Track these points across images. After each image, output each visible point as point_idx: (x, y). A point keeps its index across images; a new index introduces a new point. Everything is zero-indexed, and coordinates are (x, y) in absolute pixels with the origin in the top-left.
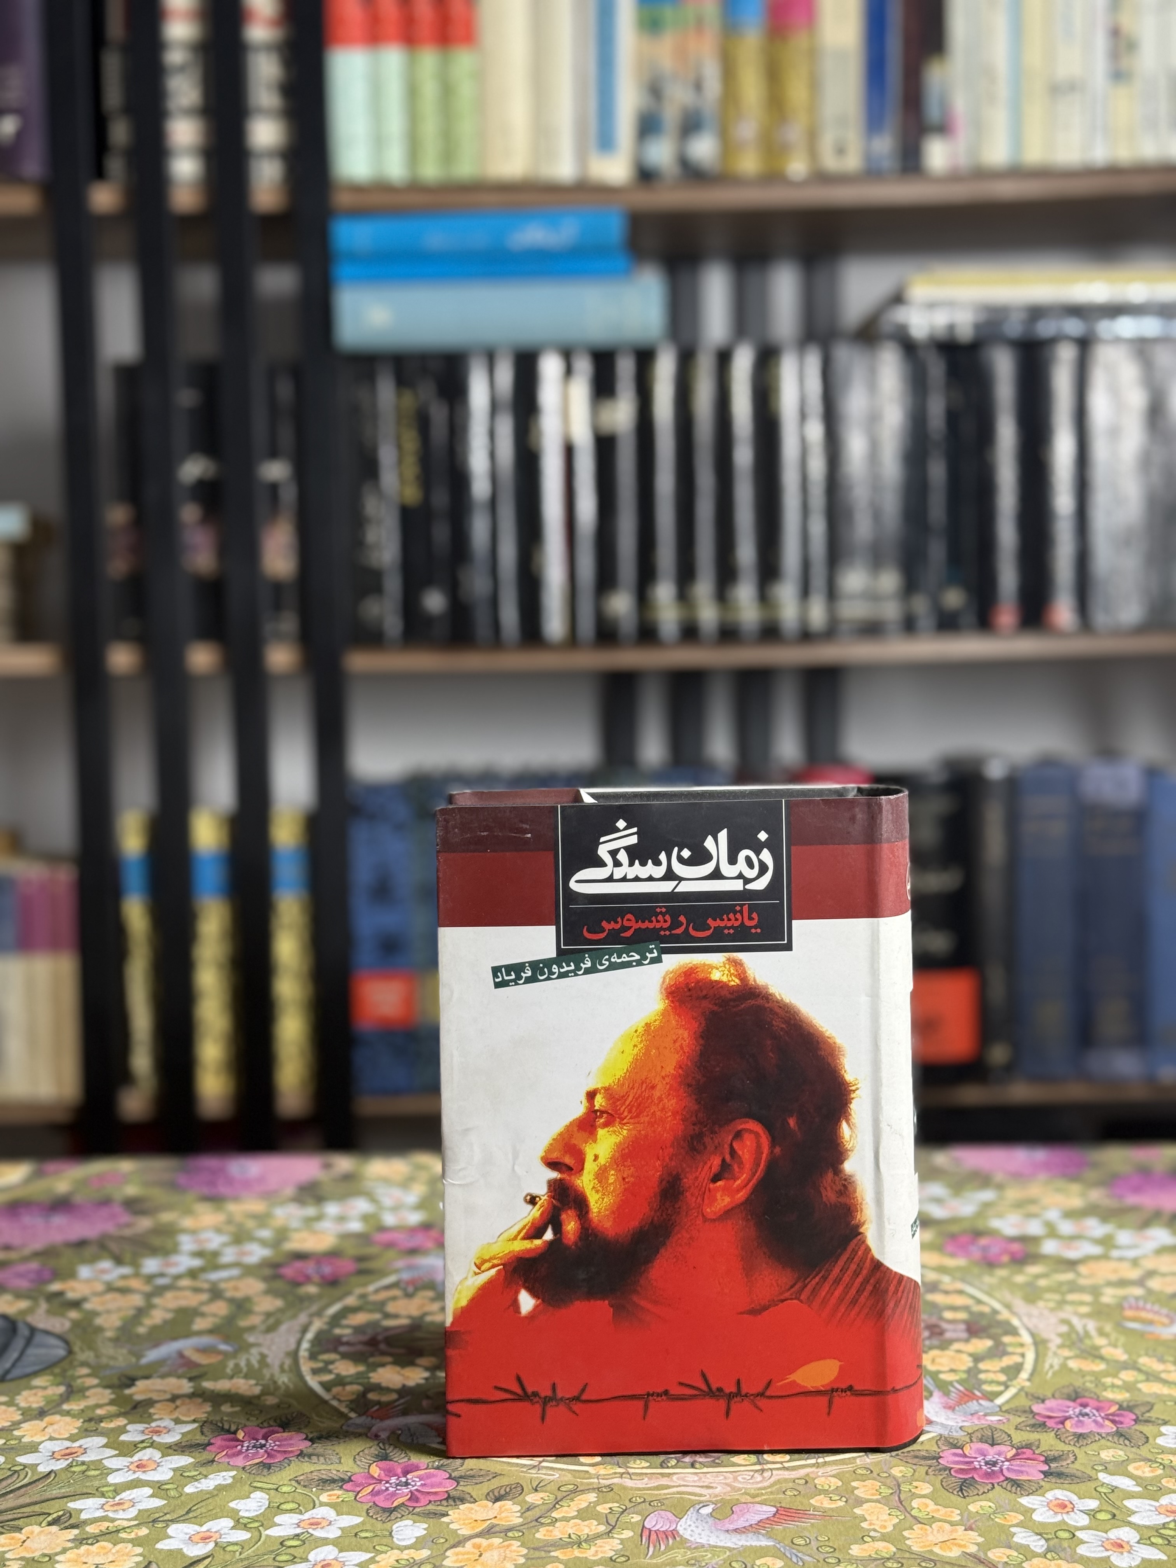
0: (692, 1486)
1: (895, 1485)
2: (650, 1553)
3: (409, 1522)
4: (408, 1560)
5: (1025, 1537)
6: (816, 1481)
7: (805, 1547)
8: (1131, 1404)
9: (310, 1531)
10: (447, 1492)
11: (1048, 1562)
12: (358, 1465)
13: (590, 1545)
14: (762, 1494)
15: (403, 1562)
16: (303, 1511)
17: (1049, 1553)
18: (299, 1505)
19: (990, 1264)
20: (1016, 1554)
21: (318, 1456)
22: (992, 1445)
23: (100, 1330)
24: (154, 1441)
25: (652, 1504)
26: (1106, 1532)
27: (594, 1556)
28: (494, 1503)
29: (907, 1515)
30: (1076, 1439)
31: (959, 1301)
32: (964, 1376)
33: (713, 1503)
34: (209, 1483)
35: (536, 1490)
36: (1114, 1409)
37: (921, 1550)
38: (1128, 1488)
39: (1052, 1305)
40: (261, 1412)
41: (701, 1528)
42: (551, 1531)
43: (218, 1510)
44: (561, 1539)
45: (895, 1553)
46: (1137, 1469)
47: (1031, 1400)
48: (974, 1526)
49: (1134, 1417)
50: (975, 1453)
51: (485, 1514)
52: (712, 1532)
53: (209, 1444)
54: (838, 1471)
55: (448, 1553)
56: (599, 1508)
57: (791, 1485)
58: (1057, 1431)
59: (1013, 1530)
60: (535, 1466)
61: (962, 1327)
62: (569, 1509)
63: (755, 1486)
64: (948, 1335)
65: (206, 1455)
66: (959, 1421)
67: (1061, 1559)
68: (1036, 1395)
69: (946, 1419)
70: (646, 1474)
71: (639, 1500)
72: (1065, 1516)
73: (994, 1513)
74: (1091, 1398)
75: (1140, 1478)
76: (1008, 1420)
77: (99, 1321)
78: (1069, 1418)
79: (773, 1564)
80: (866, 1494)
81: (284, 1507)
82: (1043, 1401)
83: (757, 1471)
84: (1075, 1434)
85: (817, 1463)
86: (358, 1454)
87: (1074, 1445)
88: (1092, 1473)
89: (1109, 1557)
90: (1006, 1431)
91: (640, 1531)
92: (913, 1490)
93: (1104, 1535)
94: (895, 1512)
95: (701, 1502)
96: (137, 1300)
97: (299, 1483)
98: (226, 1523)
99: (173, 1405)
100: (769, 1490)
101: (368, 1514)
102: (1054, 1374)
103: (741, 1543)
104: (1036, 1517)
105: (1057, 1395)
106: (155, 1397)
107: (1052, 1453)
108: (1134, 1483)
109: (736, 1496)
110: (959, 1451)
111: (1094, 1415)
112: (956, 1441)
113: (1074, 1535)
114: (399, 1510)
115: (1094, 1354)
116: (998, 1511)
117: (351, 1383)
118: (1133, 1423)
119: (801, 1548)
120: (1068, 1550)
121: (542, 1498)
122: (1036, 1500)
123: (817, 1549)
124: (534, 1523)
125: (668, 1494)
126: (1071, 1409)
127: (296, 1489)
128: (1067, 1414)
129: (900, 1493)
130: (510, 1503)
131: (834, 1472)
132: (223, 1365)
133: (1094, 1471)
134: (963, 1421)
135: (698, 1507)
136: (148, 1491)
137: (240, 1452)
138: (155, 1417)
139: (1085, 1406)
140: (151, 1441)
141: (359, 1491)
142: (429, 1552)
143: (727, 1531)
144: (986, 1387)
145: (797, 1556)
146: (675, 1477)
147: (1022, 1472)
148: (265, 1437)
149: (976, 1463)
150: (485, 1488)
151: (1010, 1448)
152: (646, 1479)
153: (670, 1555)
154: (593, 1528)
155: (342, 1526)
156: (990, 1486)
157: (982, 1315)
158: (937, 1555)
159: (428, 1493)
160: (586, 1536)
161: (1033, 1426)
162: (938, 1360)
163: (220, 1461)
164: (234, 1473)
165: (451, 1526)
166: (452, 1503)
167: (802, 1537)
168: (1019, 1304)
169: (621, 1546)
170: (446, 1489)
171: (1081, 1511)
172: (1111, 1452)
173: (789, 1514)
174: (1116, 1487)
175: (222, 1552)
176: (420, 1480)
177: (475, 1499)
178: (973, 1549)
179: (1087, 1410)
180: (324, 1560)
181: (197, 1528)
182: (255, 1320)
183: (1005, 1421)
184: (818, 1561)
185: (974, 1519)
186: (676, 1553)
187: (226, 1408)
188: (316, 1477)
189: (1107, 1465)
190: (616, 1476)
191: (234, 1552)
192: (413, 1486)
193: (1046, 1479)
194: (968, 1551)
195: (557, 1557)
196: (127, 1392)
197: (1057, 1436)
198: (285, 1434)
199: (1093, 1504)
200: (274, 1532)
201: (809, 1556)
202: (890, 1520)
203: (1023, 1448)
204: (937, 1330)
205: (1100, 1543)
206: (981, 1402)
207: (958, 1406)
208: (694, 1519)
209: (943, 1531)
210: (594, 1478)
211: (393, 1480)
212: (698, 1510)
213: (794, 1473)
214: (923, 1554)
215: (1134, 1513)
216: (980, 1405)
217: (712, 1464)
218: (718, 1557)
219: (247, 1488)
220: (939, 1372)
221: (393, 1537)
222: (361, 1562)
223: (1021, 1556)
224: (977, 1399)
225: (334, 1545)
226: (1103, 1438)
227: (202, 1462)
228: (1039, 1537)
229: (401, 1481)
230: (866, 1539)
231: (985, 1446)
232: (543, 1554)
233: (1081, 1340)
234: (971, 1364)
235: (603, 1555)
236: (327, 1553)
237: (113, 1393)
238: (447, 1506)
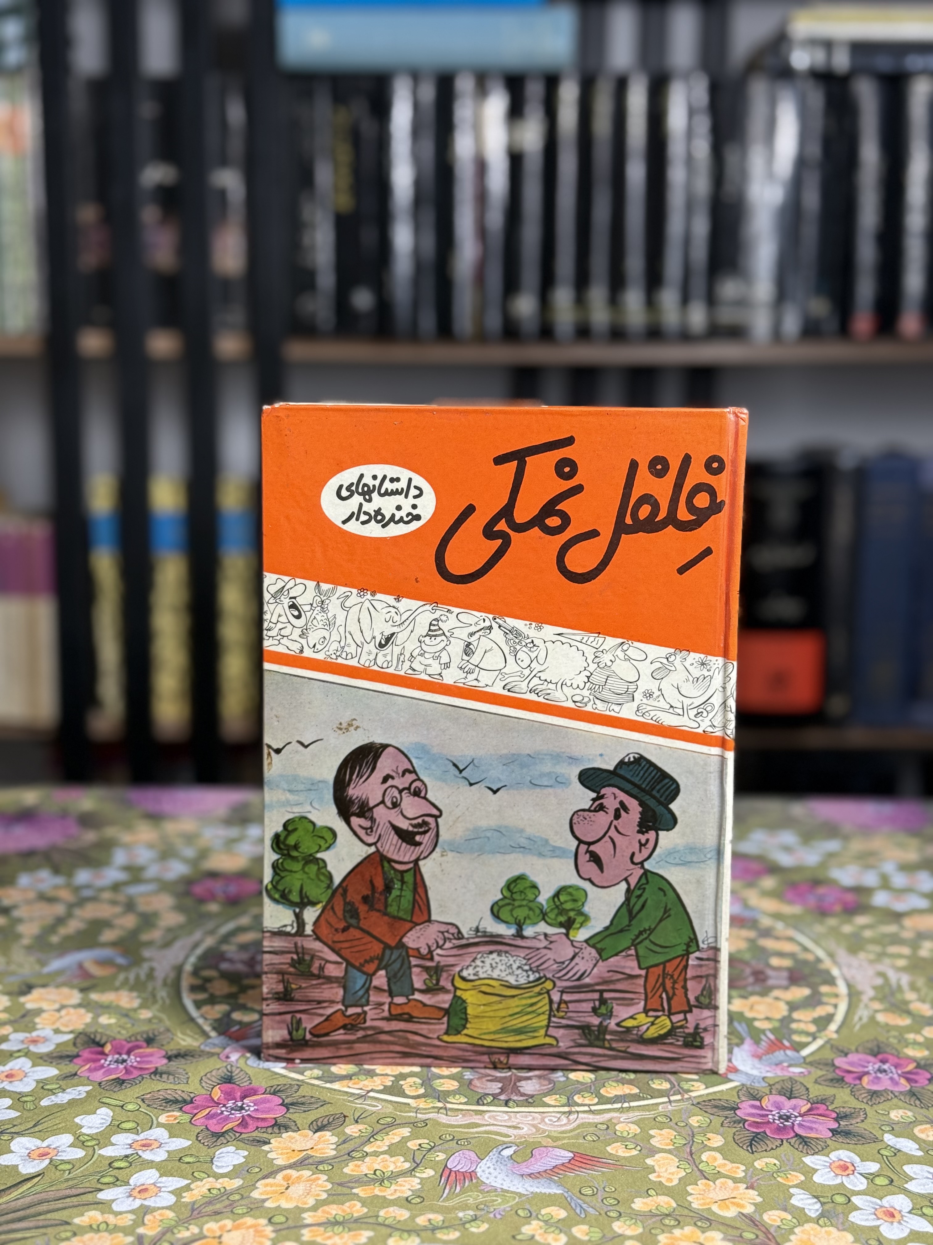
0: (501, 1126)
1: (689, 1135)
2: (445, 1195)
3: (231, 1149)
4: (219, 1189)
5: (802, 1199)
6: (617, 1128)
7: (591, 1198)
8: (928, 1062)
9: (140, 1152)
10: (275, 1118)
11: (819, 1228)
12: (203, 1087)
13: (391, 1183)
14: (564, 1138)
15: (214, 1192)
16: (140, 1132)
17: (822, 1219)
18: (138, 1125)
19: (823, 912)
20: (789, 1217)
21: (168, 1073)
22: (789, 1098)
23: (19, 936)
24: (29, 1051)
25: (459, 1142)
26: (881, 1199)
27: (392, 1194)
28: (314, 1133)
29: (696, 1169)
30: (869, 1097)
31: (788, 947)
32: (777, 1024)
33: (516, 1145)
34: (63, 1098)
35: (357, 1122)
36: (911, 1067)
37: (701, 1207)
38: (910, 1153)
39: (872, 956)
40: (133, 1025)
41: (498, 1171)
42: (359, 1166)
43: (63, 1124)
44: (366, 1175)
45: (674, 1209)
46: (922, 1131)
47: (835, 1053)
48: (755, 1184)
49: (929, 1076)
50: (772, 1105)
51: (304, 1145)
52: (507, 1176)
53: (78, 1056)
54: (639, 1117)
55: (258, 1184)
56: (409, 1144)
57: (592, 1129)
58: (853, 1088)
59: (792, 1190)
60: (363, 1096)
61: (785, 974)
62: (382, 1144)
63: (560, 1129)
64: (771, 982)
65: (71, 1068)
66: (763, 1071)
67: (832, 1225)
68: (841, 1048)
69: (752, 1069)
70: (462, 1110)
71: (448, 1138)
72: (845, 1180)
73: (778, 1171)
74: (892, 1055)
75: (924, 1141)
76: (809, 1073)
77: (22, 929)
78: (867, 1073)
79: (557, 1215)
80: (660, 1144)
81: (124, 1126)
82: (846, 1055)
83: (564, 1113)
84: (869, 1091)
85: (622, 1107)
86: (206, 1075)
87: (867, 1103)
88: (878, 1134)
89: (878, 1227)
90: (805, 1084)
91: (441, 1170)
92: (705, 1142)
93: (878, 1201)
94: (684, 1165)
95: (504, 1143)
96: (60, 909)
97: (144, 1102)
98: (68, 1138)
99: (57, 1015)
100: (571, 1134)
101: (197, 1137)
102: (863, 1027)
103: (531, 1189)
104: (817, 1178)
105: (860, 1049)
106: (45, 1006)
107: (844, 1110)
108: (918, 1147)
109: (539, 1138)
110: (757, 1103)
111: (892, 1072)
112: (756, 1092)
113: (849, 1200)
114: (227, 1136)
115: (902, 1008)
116: (783, 1169)
117: (220, 1003)
118: (927, 1082)
119: (587, 1199)
120: (841, 1216)
121: (360, 1131)
122: (820, 1160)
123: (602, 1201)
124: (346, 1156)
125: (477, 1133)
126: (871, 1064)
127: (140, 1107)
128: (866, 1070)
129: (692, 1144)
130: (328, 1133)
131: (635, 1119)
132: (114, 977)
133: (881, 1132)
134: (768, 1071)
135: (500, 1148)
136: (8, 1102)
137: (102, 1067)
138: (39, 1026)
139: (884, 1061)
140: (26, 1050)
141: (196, 1114)
142: (241, 1182)
143: (522, 1176)
144: (796, 1038)
145: (581, 1207)
146: (487, 1116)
147: (811, 1129)
148: (128, 1053)
149: (770, 1117)
150: (313, 1116)
151: (805, 1102)
152: (461, 1116)
153: (463, 1198)
154: (399, 1164)
155: (171, 1149)
156: (779, 1142)
157: (805, 962)
158: (715, 1213)
159: (258, 1118)
160: (390, 1173)
161: (832, 1080)
162: (757, 1007)
163: (81, 1075)
164: (90, 1088)
165: (270, 1156)
166: (277, 1131)
167: (590, 1187)
168: (842, 954)
169: (420, 1186)
170: (275, 1116)
171: (861, 1174)
172: (901, 1112)
173: (584, 1161)
174: (899, 1151)
175: (54, 1169)
176: (255, 1105)
177: (298, 1128)
178: (749, 1209)
179: (886, 1067)
180: (143, 1185)
181: (38, 1143)
182: (156, 935)
183: (806, 1073)
184: (600, 1214)
185: (756, 1178)
186: (469, 1196)
187: (104, 1020)
188: (161, 1097)
189: (893, 1126)
190: (433, 1110)
191: (64, 1171)
192: (247, 1111)
193: (833, 1138)
194: (745, 1211)
195: (357, 1194)
196: (22, 999)
197: (852, 1092)
198: (149, 1050)
199: (873, 1167)
200: (108, 1152)
201: (592, 1208)
202: (678, 1173)
203: (817, 1103)
204: (762, 977)
205: (873, 1210)
206: (789, 1052)
207: (765, 1055)
208: (494, 1160)
209: (725, 1189)
210: (413, 1112)
211: (230, 1104)
212: (500, 1152)
213: (598, 1117)
214: (701, 1213)
215: (912, 1179)
216: (786, 1054)
217: (525, 1104)
218: (508, 1202)
219: (96, 1103)
220: (755, 1019)
221: (213, 1164)
222: (177, 1189)
223: (794, 1220)
224: (785, 1048)
225: (157, 1169)
226: (896, 1096)
227: (64, 1076)
228: (816, 1200)
229: (237, 1105)
230: (651, 1192)
231: (782, 1099)
232: (346, 1190)
233: (892, 994)
234: (785, 1013)
235: (401, 1195)
236: (148, 1176)
237: (11, 1000)
238: (271, 1133)
